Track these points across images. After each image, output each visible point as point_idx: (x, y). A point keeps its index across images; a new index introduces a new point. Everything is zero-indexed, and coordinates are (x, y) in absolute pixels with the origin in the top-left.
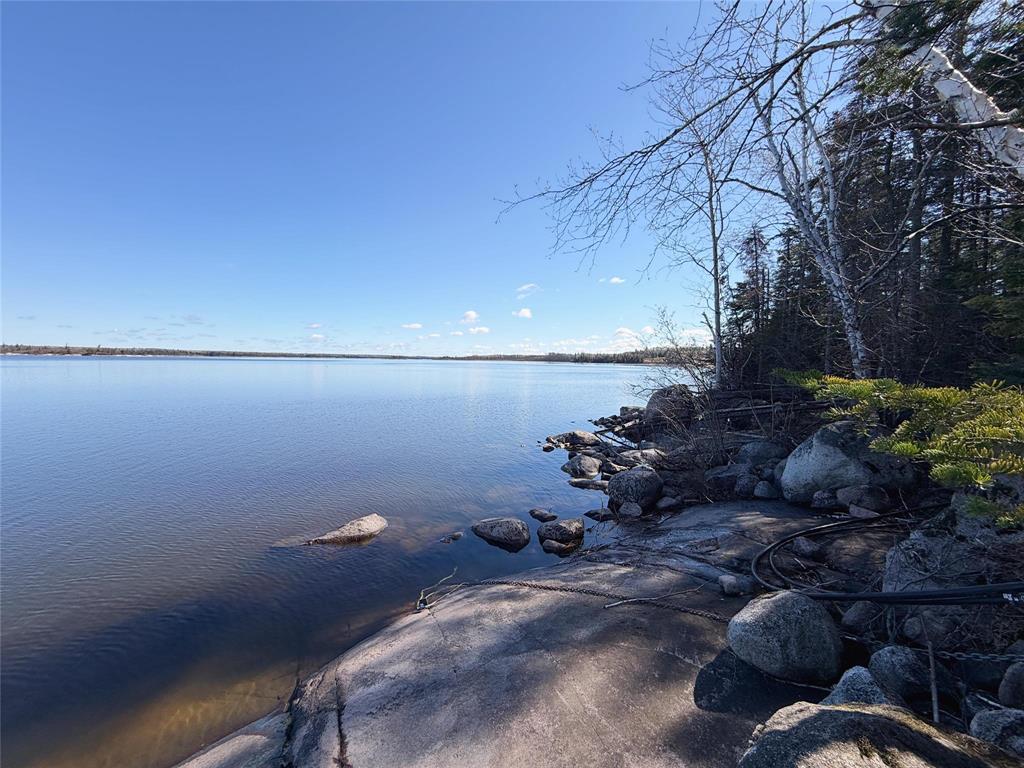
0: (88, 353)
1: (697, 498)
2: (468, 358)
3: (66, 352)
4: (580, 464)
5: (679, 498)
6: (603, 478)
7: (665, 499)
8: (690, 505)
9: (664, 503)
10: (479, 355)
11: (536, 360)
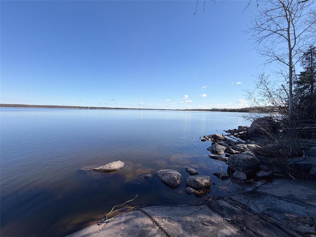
0: (91, 108)
1: (283, 174)
2: (185, 110)
3: (87, 108)
4: (215, 148)
5: (270, 172)
6: (227, 156)
7: (261, 172)
8: (278, 178)
9: (260, 174)
10: (189, 109)
11: (207, 111)
